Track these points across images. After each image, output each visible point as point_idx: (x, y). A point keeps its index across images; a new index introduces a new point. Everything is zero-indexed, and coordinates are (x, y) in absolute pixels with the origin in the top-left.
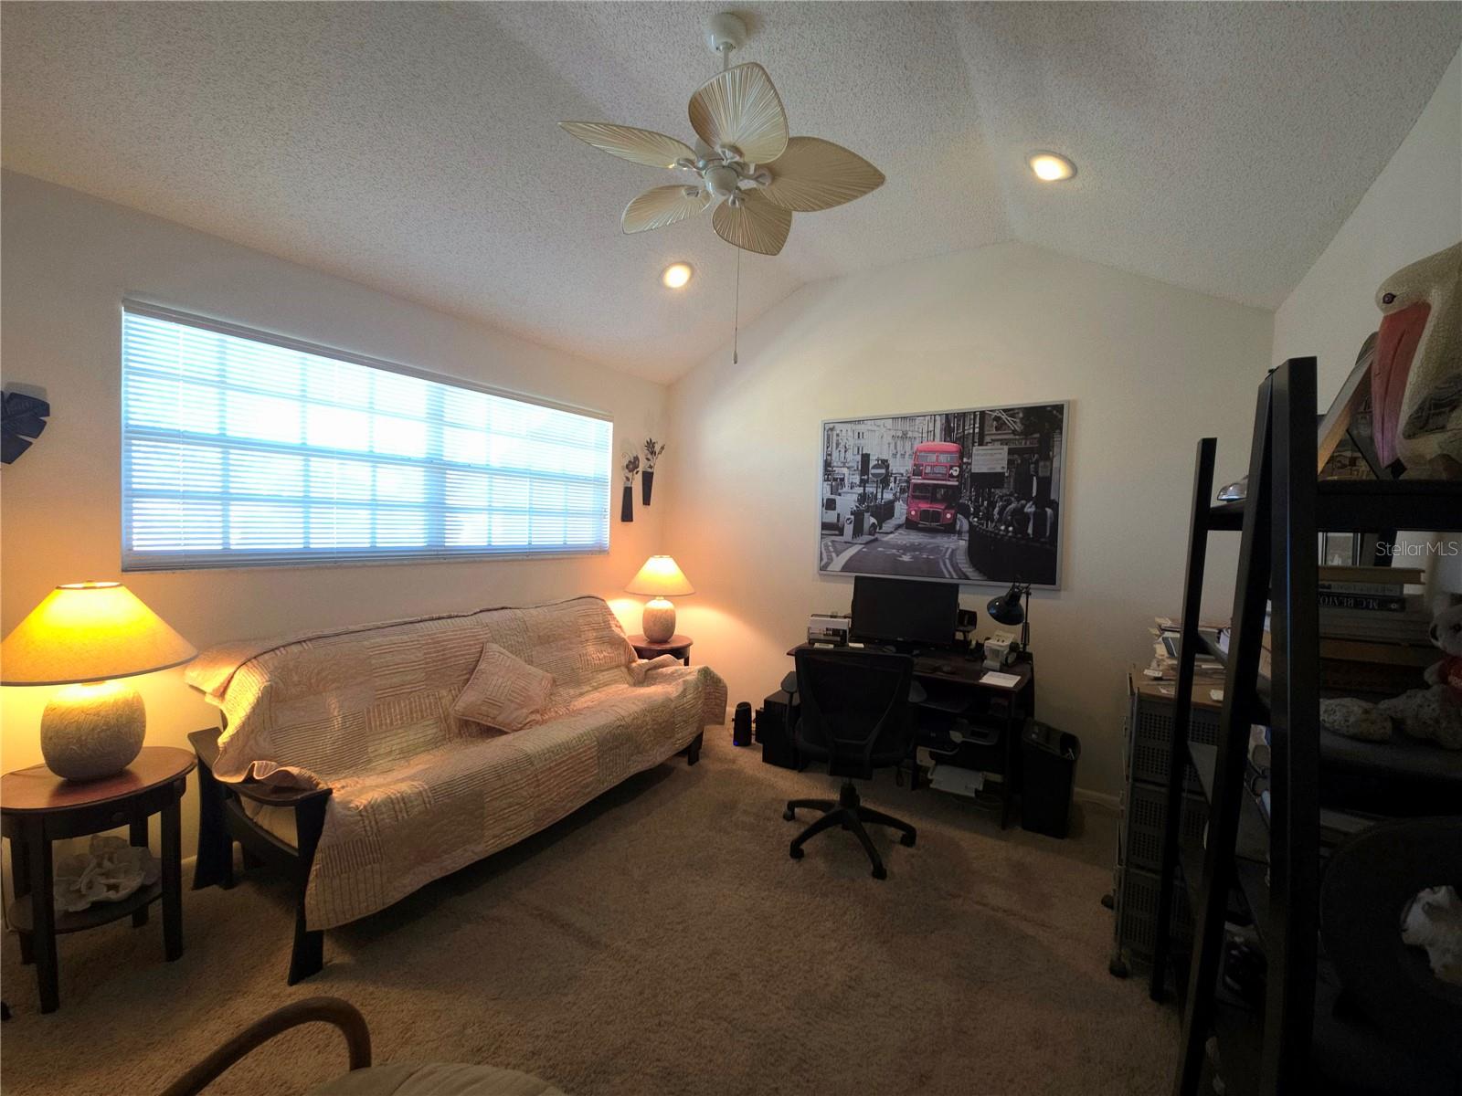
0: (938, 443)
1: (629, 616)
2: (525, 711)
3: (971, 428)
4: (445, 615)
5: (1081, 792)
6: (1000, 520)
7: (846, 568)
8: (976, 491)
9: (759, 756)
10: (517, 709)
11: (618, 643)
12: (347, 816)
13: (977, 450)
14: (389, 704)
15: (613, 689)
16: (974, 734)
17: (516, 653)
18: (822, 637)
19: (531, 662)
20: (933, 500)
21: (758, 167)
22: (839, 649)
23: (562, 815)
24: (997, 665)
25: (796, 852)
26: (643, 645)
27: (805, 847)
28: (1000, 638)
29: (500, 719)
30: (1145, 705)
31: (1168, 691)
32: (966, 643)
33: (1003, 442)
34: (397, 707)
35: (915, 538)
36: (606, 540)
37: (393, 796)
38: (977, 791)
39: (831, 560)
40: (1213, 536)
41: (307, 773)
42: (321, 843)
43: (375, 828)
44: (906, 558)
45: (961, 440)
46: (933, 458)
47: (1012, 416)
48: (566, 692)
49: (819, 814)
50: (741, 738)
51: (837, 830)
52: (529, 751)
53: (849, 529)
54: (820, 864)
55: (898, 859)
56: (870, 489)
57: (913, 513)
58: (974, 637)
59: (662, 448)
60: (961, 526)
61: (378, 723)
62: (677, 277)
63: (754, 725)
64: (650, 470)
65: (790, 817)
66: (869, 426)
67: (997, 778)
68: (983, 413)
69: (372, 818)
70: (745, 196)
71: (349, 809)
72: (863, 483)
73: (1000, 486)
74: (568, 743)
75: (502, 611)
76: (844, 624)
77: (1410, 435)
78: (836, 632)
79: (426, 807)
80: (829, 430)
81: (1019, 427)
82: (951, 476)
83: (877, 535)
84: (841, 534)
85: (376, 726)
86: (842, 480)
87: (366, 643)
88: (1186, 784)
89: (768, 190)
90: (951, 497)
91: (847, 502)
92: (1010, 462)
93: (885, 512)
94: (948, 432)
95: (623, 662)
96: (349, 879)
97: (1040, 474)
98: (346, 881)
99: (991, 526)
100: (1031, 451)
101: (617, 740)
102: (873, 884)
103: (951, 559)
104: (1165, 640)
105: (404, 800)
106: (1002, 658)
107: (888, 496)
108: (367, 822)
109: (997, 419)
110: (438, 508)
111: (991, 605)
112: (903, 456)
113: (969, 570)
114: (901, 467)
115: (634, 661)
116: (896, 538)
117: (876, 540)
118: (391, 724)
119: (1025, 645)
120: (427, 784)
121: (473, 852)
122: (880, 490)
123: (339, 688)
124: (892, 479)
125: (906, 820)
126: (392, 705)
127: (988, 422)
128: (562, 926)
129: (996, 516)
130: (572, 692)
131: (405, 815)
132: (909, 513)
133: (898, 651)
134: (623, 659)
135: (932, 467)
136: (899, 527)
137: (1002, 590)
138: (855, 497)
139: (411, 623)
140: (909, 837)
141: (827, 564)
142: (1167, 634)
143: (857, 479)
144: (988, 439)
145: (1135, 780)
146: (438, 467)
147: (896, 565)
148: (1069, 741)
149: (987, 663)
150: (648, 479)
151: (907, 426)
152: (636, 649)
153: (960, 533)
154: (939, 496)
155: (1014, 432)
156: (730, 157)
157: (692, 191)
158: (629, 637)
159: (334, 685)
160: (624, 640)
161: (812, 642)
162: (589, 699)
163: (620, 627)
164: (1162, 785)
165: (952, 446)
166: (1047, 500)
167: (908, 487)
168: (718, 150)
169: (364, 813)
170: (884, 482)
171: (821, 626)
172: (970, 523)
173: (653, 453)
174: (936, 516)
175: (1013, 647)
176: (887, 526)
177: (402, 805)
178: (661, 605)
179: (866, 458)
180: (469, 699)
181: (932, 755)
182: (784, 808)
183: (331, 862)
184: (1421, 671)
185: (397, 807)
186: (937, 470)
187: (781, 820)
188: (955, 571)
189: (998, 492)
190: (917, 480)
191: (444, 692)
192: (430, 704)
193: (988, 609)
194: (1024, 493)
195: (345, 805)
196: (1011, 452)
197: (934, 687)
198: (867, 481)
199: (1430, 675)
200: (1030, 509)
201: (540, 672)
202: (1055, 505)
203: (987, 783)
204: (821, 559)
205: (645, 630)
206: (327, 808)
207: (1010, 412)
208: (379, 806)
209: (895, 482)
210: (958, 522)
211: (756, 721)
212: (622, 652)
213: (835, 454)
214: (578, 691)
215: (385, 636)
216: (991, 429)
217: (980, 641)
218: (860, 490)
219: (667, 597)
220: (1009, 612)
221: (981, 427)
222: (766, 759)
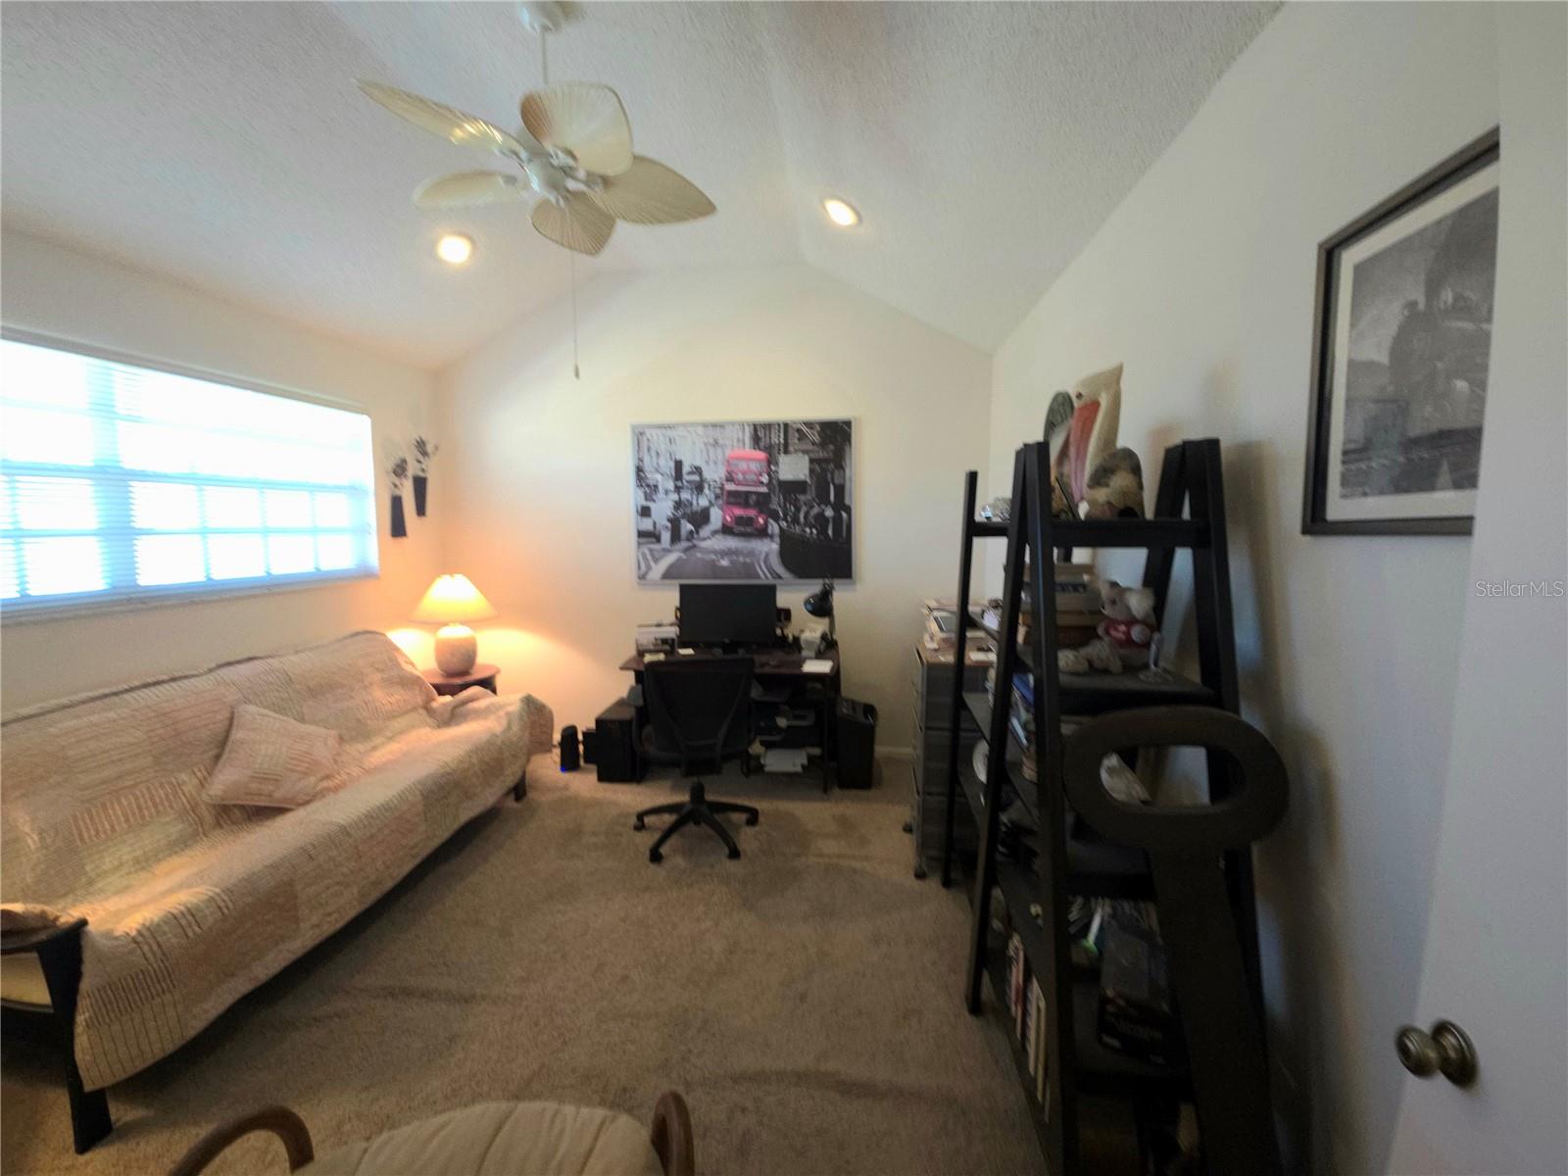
0: (748, 451)
1: (418, 651)
2: (312, 779)
3: (777, 438)
4: (165, 677)
5: (881, 750)
6: (806, 524)
7: (668, 575)
8: (785, 499)
9: (593, 777)
10: (300, 779)
11: (409, 682)
12: (118, 947)
13: (783, 459)
14: (104, 805)
15: (414, 735)
16: (796, 717)
17: (280, 710)
18: (652, 647)
19: (302, 720)
20: (746, 505)
21: (589, 174)
22: (671, 658)
23: (389, 884)
24: (813, 654)
25: (656, 856)
26: (439, 680)
27: (663, 850)
28: (811, 630)
29: (278, 795)
30: (932, 671)
31: (948, 658)
32: (784, 637)
33: (805, 452)
34: (117, 807)
35: (732, 543)
36: (373, 560)
37: (175, 911)
38: (803, 767)
39: (649, 568)
40: (977, 542)
41: (36, 908)
42: (85, 985)
43: (159, 953)
44: (725, 563)
45: (769, 449)
46: (743, 466)
47: (811, 428)
48: (355, 749)
49: (668, 819)
50: (569, 763)
51: (691, 827)
52: (342, 822)
53: (666, 536)
54: (679, 861)
55: (748, 839)
56: (685, 495)
57: (729, 519)
58: (790, 632)
59: (436, 448)
60: (772, 530)
61: (93, 832)
62: (454, 250)
63: (581, 748)
64: (421, 474)
65: (640, 826)
66: (681, 431)
67: (817, 751)
68: (786, 425)
69: (151, 941)
70: (571, 196)
71: (116, 938)
72: (678, 489)
73: (804, 492)
74: (388, 804)
75: (251, 664)
76: (672, 632)
77: (1091, 487)
78: (664, 641)
79: (223, 913)
80: (639, 435)
81: (817, 439)
82: (762, 483)
83: (695, 542)
84: (658, 539)
85: (90, 837)
86: (656, 486)
87: (51, 730)
88: (963, 725)
89: (598, 195)
90: (762, 502)
91: (663, 508)
92: (811, 471)
93: (701, 518)
94: (756, 440)
95: (421, 703)
96: (132, 1020)
97: (836, 481)
98: (130, 1023)
99: (798, 529)
100: (826, 461)
101: (443, 789)
102: (732, 866)
103: (766, 561)
104: (936, 619)
105: (191, 912)
106: (815, 647)
107: (703, 502)
108: (146, 948)
109: (799, 431)
110: (121, 533)
111: (807, 602)
112: (715, 463)
113: (780, 570)
114: (714, 474)
115: (434, 700)
116: (713, 543)
117: (695, 546)
118: (113, 829)
119: (831, 634)
120: (216, 886)
121: (288, 951)
122: (695, 497)
123: (24, 795)
124: (706, 486)
125: (746, 803)
126: (108, 804)
127: (790, 431)
128: (423, 996)
129: (802, 519)
130: (361, 747)
131: (197, 929)
132: (724, 518)
133: (724, 653)
134: (420, 700)
135: (744, 473)
136: (715, 533)
137: (814, 587)
138: (671, 504)
139: (115, 694)
140: (753, 817)
141: (646, 573)
142: (936, 614)
143: (671, 485)
144: (791, 448)
145: (928, 728)
146: (114, 479)
147: (715, 570)
148: (870, 710)
149: (804, 653)
150: (420, 485)
151: (717, 434)
152: (436, 687)
153: (771, 537)
154: (751, 502)
155: (814, 444)
156: (563, 159)
157: (511, 180)
158: (424, 673)
159: (17, 793)
160: (419, 678)
161: (641, 653)
162: (385, 752)
163: (412, 664)
164: (943, 729)
165: (762, 455)
166: (842, 506)
167: (722, 494)
168: (549, 148)
169: (140, 939)
170: (699, 488)
171: (648, 637)
172: (780, 528)
173: (425, 454)
174: (749, 521)
175: (824, 637)
176: (705, 531)
177: (190, 918)
178: (456, 633)
179: (679, 465)
180: (225, 781)
181: (762, 743)
182: (633, 820)
183: (105, 1005)
184: (1094, 629)
185: (183, 922)
186: (748, 477)
187: (632, 832)
188: (768, 570)
189: (802, 498)
190: (730, 487)
191: (184, 777)
192: (167, 795)
193: (805, 604)
194: (823, 498)
195: (109, 935)
196: (812, 461)
197: (770, 682)
198: (681, 488)
199: (1100, 631)
200: (829, 513)
201: (323, 731)
202: (848, 510)
203: (810, 758)
204: (639, 567)
205: (440, 663)
206: (83, 943)
207: (810, 425)
208: (158, 925)
209: (709, 489)
210: (770, 527)
211: (584, 743)
212: (417, 692)
213: (647, 459)
214: (369, 745)
215: (78, 717)
216: (794, 439)
217: (796, 634)
218: (675, 497)
219: (464, 623)
220: (821, 607)
221: (786, 439)
222: (601, 778)
